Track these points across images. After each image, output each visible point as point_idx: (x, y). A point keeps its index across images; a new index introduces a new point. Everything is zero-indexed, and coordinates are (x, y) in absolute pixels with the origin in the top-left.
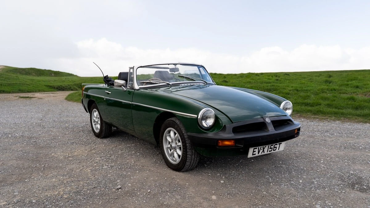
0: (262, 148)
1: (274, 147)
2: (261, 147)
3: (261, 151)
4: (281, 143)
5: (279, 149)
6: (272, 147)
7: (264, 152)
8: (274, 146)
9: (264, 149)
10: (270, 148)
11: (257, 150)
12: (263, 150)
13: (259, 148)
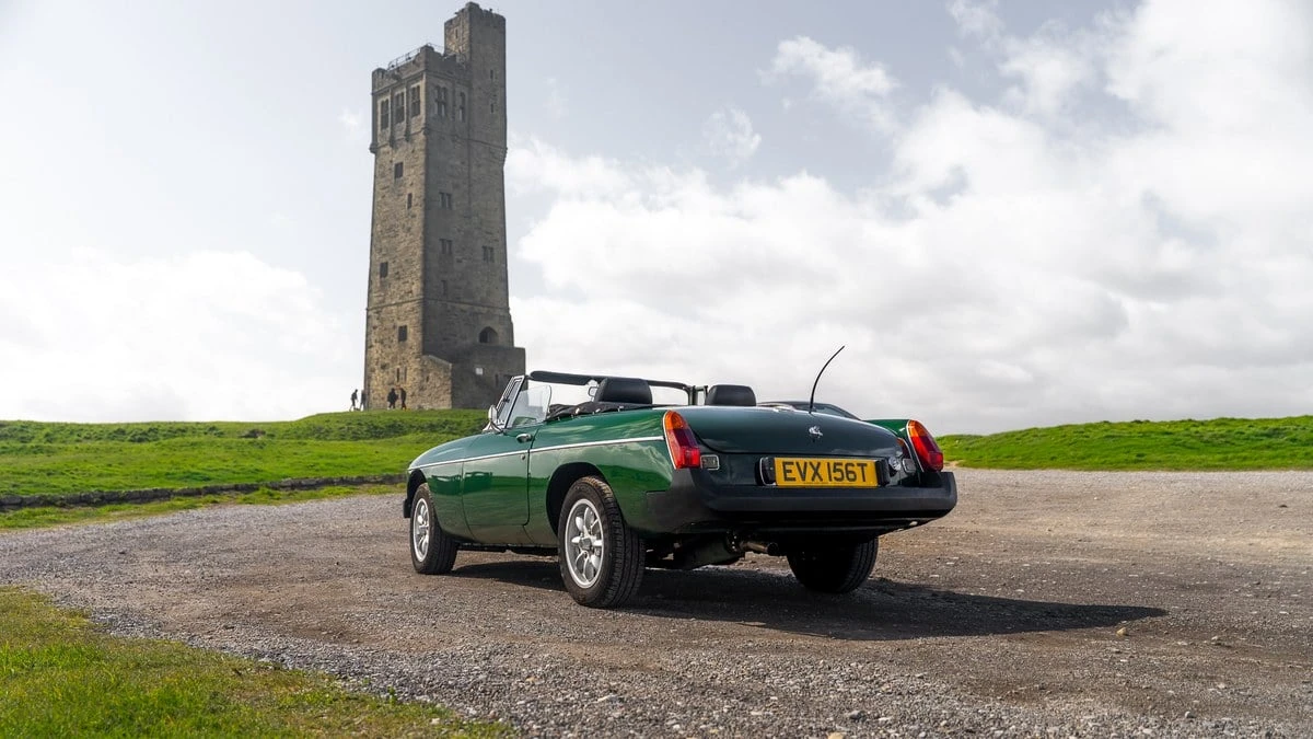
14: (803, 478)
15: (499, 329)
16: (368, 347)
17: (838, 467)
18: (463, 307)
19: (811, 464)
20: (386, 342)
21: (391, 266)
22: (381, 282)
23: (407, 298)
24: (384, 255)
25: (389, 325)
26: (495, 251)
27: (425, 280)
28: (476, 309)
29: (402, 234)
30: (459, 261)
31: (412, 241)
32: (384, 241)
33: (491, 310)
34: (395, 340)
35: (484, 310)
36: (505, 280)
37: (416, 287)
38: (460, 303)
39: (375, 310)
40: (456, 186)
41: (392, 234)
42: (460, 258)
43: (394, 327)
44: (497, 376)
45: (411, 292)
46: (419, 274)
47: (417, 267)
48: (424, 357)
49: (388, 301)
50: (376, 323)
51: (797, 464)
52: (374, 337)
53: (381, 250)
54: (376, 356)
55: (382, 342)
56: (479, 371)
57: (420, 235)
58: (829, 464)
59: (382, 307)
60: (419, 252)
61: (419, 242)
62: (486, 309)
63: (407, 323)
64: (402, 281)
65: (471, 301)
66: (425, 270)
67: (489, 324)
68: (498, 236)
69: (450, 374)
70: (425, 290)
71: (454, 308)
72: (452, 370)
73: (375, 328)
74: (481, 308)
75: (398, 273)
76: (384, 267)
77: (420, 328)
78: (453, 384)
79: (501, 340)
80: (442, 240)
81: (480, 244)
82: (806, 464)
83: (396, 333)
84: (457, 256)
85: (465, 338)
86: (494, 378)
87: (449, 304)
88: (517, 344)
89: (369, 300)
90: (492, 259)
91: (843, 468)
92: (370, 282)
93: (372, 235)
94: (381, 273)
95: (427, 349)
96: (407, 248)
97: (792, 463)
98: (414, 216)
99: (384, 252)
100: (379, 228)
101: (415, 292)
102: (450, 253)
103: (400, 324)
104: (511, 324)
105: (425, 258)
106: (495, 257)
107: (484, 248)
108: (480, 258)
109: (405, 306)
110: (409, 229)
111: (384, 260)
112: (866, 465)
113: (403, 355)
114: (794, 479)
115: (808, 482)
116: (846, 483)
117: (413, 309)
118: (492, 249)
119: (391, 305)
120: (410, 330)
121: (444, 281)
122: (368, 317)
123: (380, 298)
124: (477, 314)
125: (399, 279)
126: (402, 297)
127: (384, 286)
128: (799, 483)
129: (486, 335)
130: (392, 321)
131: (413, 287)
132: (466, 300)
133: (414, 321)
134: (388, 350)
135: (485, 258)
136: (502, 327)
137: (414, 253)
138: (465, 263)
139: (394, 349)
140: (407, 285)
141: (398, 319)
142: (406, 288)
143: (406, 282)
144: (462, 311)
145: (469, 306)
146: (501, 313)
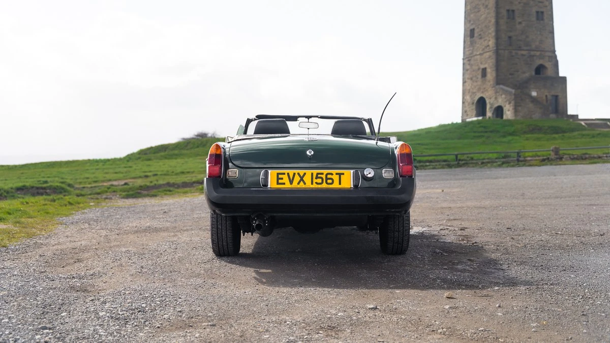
14: (291, 182)
15: (548, 65)
16: (464, 82)
17: (319, 176)
18: (524, 52)
19: (299, 174)
20: (474, 79)
21: (476, 31)
22: (471, 42)
23: (486, 50)
24: (472, 24)
25: (475, 68)
26: (545, 14)
27: (497, 38)
28: (532, 53)
29: (482, 9)
30: (520, 23)
31: (489, 13)
32: (472, 15)
33: (543, 53)
34: (480, 76)
35: (538, 53)
36: (552, 32)
37: (492, 43)
38: (521, 50)
39: (468, 59)
41: (476, 10)
42: (520, 21)
43: (479, 69)
44: (546, 96)
45: (488, 46)
46: (493, 34)
47: (492, 30)
48: (497, 87)
49: (475, 53)
50: (468, 67)
51: (288, 174)
52: (467, 76)
53: (470, 21)
54: (468, 88)
55: (471, 79)
56: (534, 94)
57: (494, 9)
58: (312, 174)
59: (471, 57)
60: (493, 20)
61: (493, 14)
63: (486, 66)
64: (483, 40)
65: (528, 48)
66: (497, 31)
67: (541, 62)
68: (547, 3)
69: (513, 97)
70: (497, 44)
71: (517, 54)
72: (515, 94)
73: (467, 70)
74: (535, 52)
75: (480, 35)
76: (472, 31)
77: (494, 69)
78: (516, 103)
79: (550, 72)
80: (508, 11)
81: (534, 10)
82: (294, 174)
83: (480, 72)
84: (518, 20)
85: (524, 73)
86: (544, 98)
87: (514, 52)
88: (561, 74)
89: (464, 53)
90: (543, 19)
91: (324, 177)
92: (464, 42)
93: (465, 12)
94: (471, 35)
95: (499, 81)
96: (486, 18)
97: (284, 174)
99: (472, 22)
100: (469, 7)
101: (491, 46)
102: (514, 18)
103: (482, 66)
104: (557, 62)
105: (497, 23)
106: (545, 18)
107: (537, 12)
108: (534, 19)
109: (485, 55)
110: (487, 6)
111: (472, 27)
112: (343, 174)
113: (484, 86)
114: (284, 184)
115: (295, 185)
116: (324, 185)
117: (490, 57)
118: (542, 13)
119: (476, 55)
120: (489, 70)
121: (510, 37)
122: (464, 64)
123: (470, 52)
124: (533, 56)
125: (481, 38)
126: (483, 49)
127: (472, 44)
128: (288, 185)
129: (539, 70)
130: (478, 65)
131: (490, 43)
132: (525, 48)
133: (491, 64)
134: (475, 84)
135: (538, 19)
136: (550, 63)
137: (490, 21)
138: (524, 24)
139: (479, 83)
140: (486, 41)
141: (481, 63)
142: (485, 43)
143: (485, 41)
144: (523, 55)
145: (527, 52)
146: (550, 54)
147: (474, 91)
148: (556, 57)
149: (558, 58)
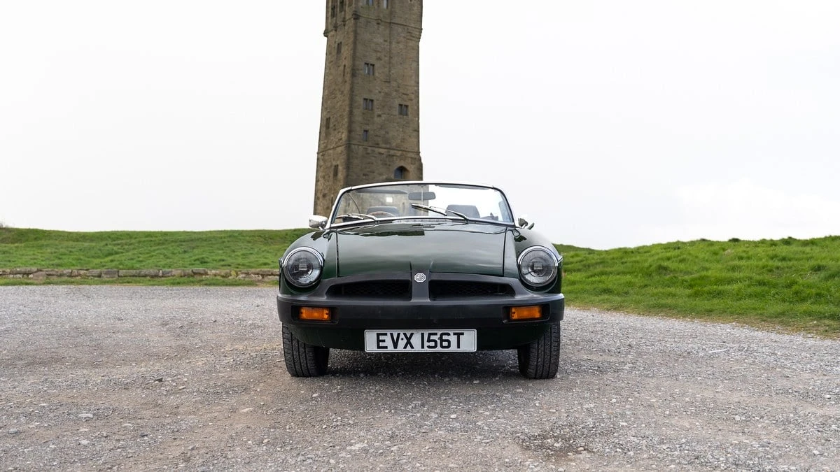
0: (402, 336)
1: (442, 341)
2: (399, 334)
3: (402, 343)
4: (463, 334)
5: (459, 347)
6: (432, 337)
7: (412, 347)
8: (439, 336)
9: (409, 339)
10: (429, 341)
11: (388, 339)
12: (405, 341)
13: (392, 335)
15: (410, 167)
16: (318, 181)
18: (382, 151)
20: (326, 177)
21: (333, 121)
22: (326, 133)
23: (339, 144)
24: (328, 113)
25: (328, 164)
26: (409, 108)
27: (350, 130)
28: (392, 152)
29: (339, 96)
30: (379, 116)
31: (344, 101)
32: (329, 102)
33: (404, 153)
34: (332, 175)
35: (399, 153)
36: (416, 130)
38: (379, 148)
39: (322, 153)
40: (379, 59)
41: (333, 96)
42: (379, 113)
43: (331, 166)
44: (404, 204)
45: (342, 139)
46: (346, 126)
47: (345, 120)
49: (329, 147)
50: (322, 163)
52: (320, 174)
53: (327, 109)
54: (321, 188)
55: (324, 177)
56: (390, 200)
57: (348, 96)
59: (325, 151)
60: (347, 109)
61: (347, 102)
62: (400, 152)
63: (338, 163)
64: (337, 131)
65: (388, 146)
66: (351, 122)
67: (402, 164)
68: (413, 96)
70: (350, 138)
71: (373, 151)
73: (321, 167)
74: (396, 152)
75: (335, 125)
76: (328, 121)
77: (346, 166)
79: (412, 176)
80: (366, 100)
81: (397, 102)
83: (331, 170)
84: (377, 112)
85: (382, 174)
86: (401, 206)
87: (370, 148)
89: (319, 146)
90: (407, 115)
92: (320, 133)
93: (323, 98)
94: (326, 126)
95: (350, 181)
96: (341, 106)
98: (346, 82)
99: (328, 111)
100: (326, 92)
101: (344, 139)
102: (372, 110)
103: (334, 163)
104: (421, 165)
105: (351, 113)
106: (409, 113)
107: (401, 105)
108: (397, 112)
109: (337, 149)
110: (343, 92)
111: (328, 116)
117: (341, 152)
118: (407, 106)
119: (330, 149)
120: (340, 168)
121: (366, 131)
122: (318, 159)
123: (325, 145)
124: (393, 156)
125: (335, 130)
126: (336, 143)
127: (327, 135)
129: (400, 172)
130: (331, 161)
131: (343, 136)
132: (384, 146)
133: (343, 161)
134: (327, 183)
135: (401, 113)
136: (413, 166)
137: (344, 110)
138: (384, 117)
139: (330, 183)
140: (340, 134)
141: (334, 159)
142: (339, 136)
143: (339, 132)
144: (380, 153)
145: (386, 150)
146: (413, 155)
147: (326, 192)
148: (420, 159)
149: (423, 161)
